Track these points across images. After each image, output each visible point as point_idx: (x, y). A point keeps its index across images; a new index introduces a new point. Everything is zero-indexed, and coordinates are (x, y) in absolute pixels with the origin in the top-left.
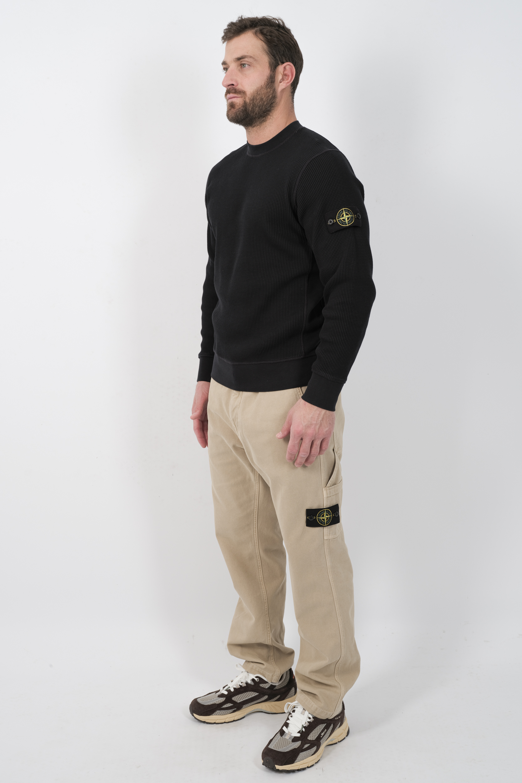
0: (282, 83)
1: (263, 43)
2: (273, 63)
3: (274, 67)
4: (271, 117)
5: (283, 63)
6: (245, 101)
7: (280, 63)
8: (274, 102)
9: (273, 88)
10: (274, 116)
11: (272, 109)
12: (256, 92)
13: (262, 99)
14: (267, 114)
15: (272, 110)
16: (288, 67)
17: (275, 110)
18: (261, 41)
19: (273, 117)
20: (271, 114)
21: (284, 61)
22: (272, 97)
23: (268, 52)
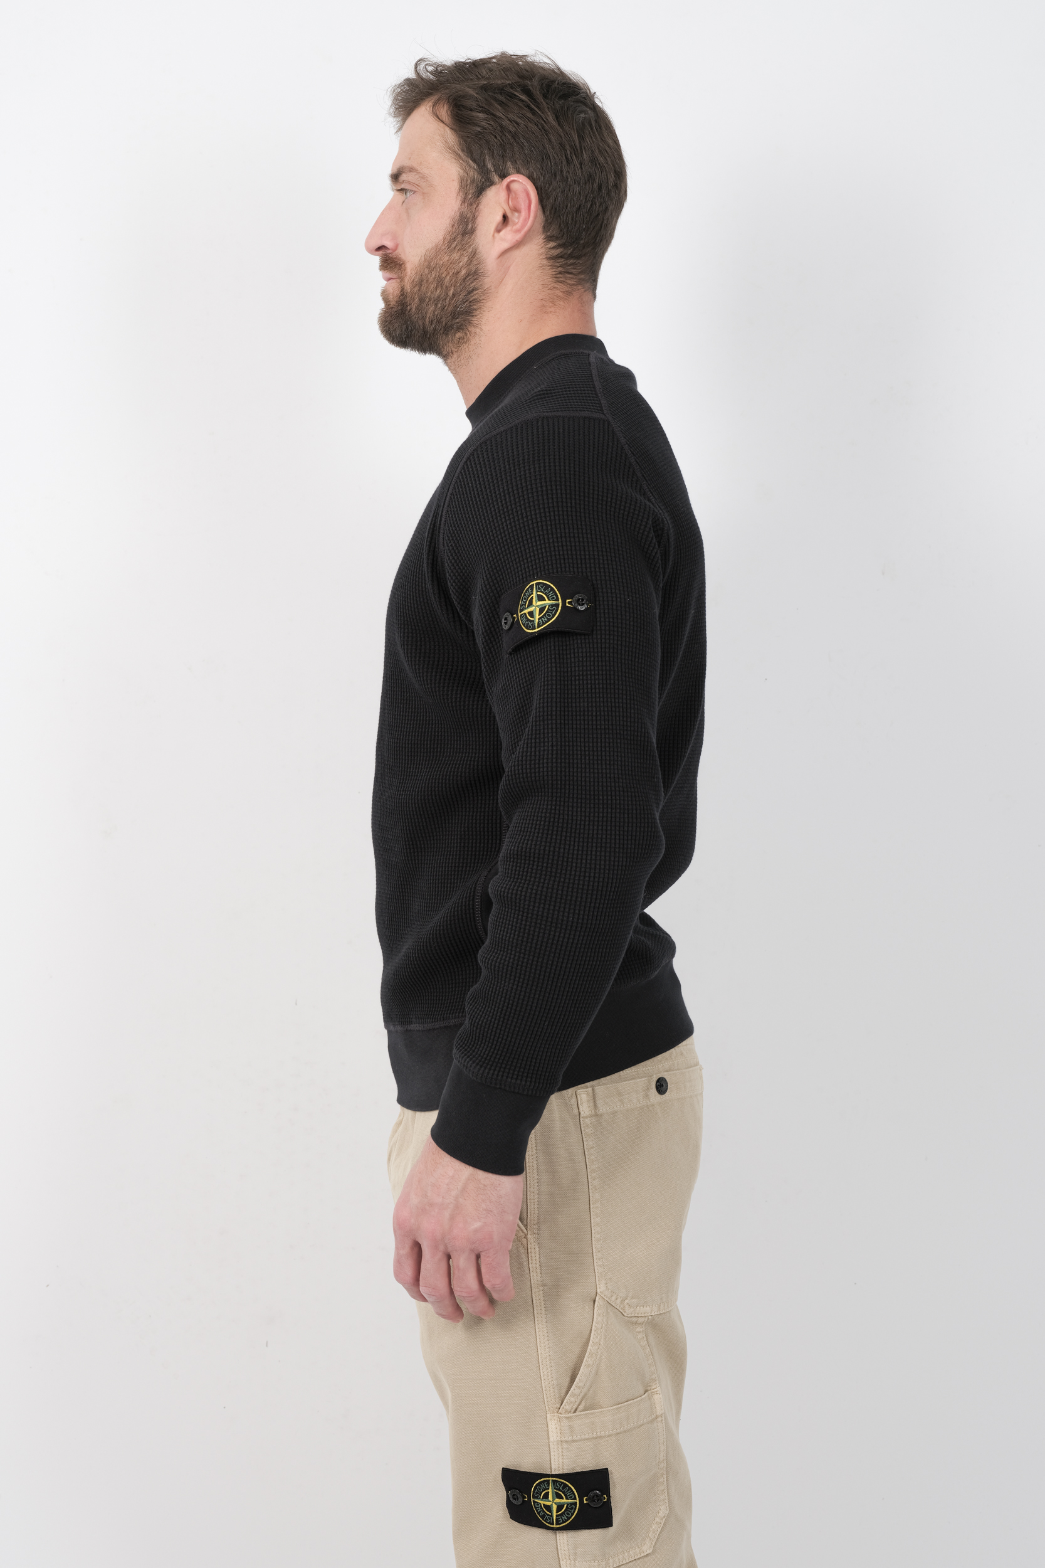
0: (502, 233)
1: (448, 130)
2: (473, 181)
3: (475, 190)
4: (478, 330)
5: (503, 176)
6: (403, 289)
7: (496, 178)
8: (475, 289)
9: (470, 250)
10: (483, 327)
11: (475, 307)
12: (426, 263)
13: (440, 281)
14: (464, 321)
15: (476, 310)
16: (514, 186)
17: (485, 309)
18: (442, 125)
19: (481, 330)
20: (475, 320)
21: (511, 170)
22: (468, 275)
23: (460, 152)
